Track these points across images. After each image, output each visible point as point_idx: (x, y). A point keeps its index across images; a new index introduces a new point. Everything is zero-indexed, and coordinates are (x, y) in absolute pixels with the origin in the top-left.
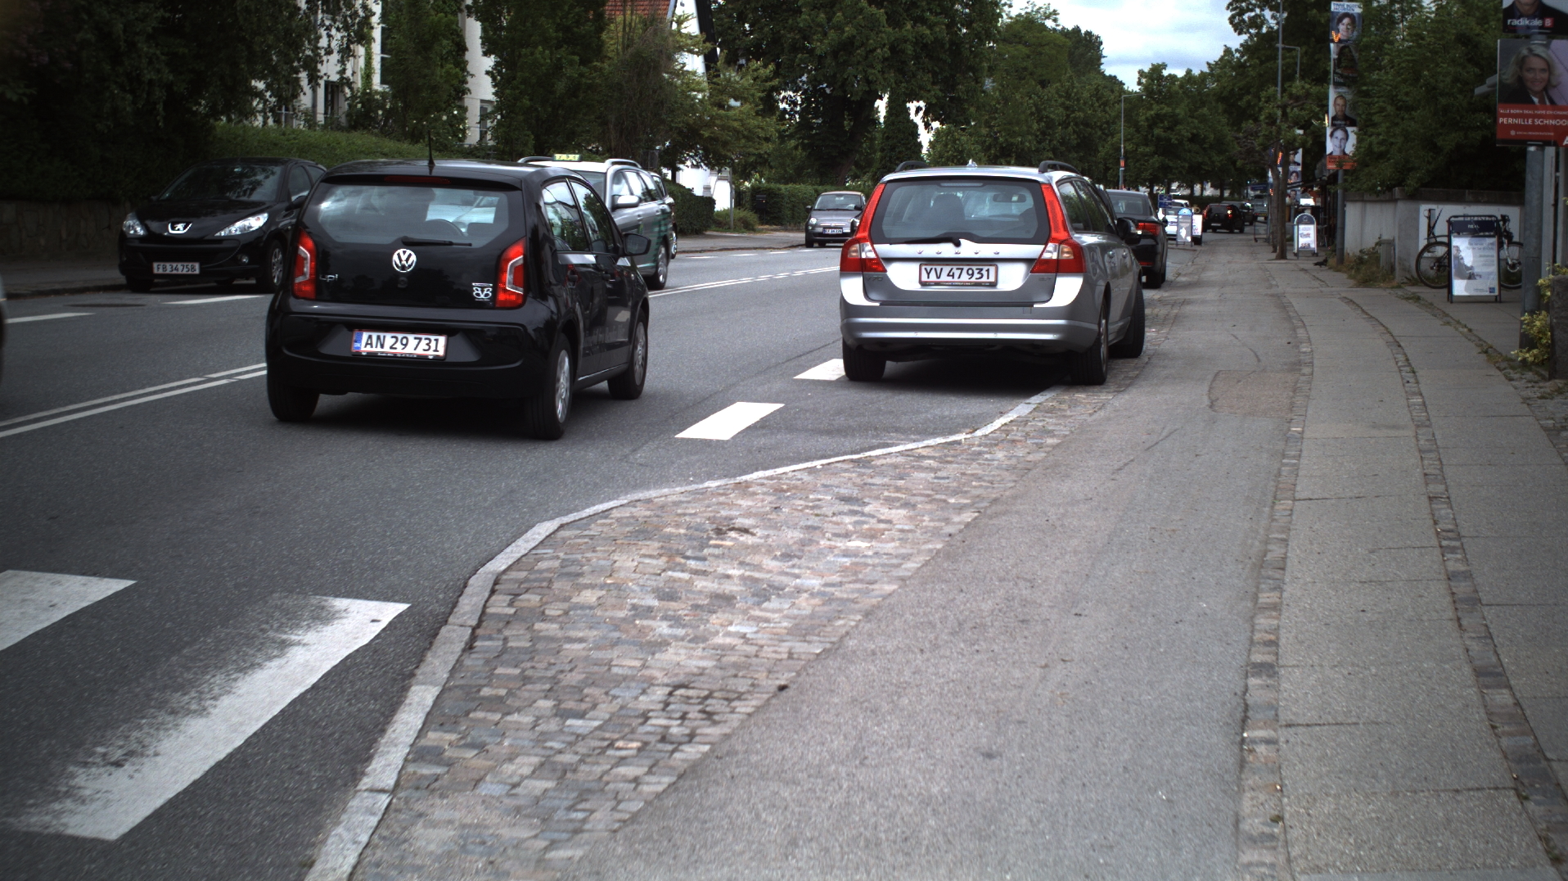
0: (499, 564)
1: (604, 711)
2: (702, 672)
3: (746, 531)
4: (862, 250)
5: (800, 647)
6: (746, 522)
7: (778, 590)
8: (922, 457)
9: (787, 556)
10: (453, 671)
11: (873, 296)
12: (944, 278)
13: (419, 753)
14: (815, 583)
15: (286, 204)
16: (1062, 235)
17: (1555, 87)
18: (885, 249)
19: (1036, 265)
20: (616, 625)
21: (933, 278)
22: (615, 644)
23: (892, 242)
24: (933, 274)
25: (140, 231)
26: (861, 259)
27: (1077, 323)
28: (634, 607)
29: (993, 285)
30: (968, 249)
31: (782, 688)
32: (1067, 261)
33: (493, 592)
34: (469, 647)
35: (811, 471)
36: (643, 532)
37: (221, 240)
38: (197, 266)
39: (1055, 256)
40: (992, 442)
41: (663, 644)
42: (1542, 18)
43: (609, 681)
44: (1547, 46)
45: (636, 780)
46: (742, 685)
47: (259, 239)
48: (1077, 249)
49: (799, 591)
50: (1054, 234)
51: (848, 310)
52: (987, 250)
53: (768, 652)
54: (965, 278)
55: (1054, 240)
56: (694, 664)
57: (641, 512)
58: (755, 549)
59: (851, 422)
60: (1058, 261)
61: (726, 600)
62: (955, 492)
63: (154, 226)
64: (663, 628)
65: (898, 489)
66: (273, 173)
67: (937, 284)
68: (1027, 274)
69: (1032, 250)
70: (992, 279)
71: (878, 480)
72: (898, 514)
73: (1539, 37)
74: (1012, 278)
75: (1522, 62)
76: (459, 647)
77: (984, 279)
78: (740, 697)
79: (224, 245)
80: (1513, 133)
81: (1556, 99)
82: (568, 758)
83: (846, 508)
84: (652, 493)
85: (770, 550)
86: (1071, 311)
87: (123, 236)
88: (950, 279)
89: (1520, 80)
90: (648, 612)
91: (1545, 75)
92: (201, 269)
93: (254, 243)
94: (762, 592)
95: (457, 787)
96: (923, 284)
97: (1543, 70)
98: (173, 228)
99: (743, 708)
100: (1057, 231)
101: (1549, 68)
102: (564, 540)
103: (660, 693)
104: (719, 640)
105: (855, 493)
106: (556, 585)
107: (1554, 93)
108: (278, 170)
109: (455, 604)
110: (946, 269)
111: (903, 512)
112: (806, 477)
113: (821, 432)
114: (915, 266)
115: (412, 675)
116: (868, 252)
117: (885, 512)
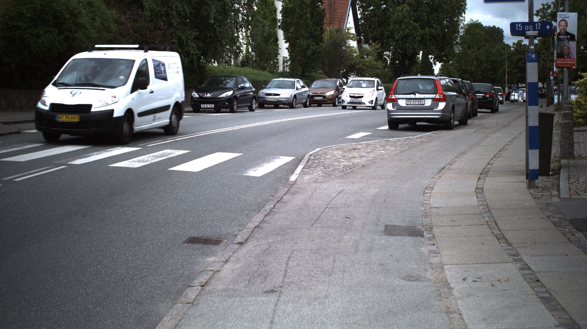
0: (311, 153)
1: (332, 168)
2: (349, 165)
3: (360, 149)
4: (392, 96)
5: (367, 162)
6: (360, 148)
7: (365, 157)
8: (401, 140)
9: (367, 153)
10: (305, 164)
11: (394, 108)
12: (412, 103)
13: (302, 171)
14: (373, 156)
15: (237, 88)
16: (441, 92)
17: (570, 53)
18: (397, 96)
19: (434, 100)
20: (334, 160)
21: (409, 103)
22: (334, 162)
23: (399, 94)
24: (409, 102)
25: (197, 96)
26: (392, 99)
27: (445, 114)
28: (337, 158)
29: (424, 104)
30: (418, 96)
31: (364, 166)
32: (442, 98)
33: (310, 156)
34: (308, 162)
35: (375, 142)
36: (338, 149)
37: (220, 98)
38: (213, 105)
39: (439, 97)
40: (417, 138)
41: (343, 162)
42: (567, 36)
43: (333, 166)
44: (568, 43)
45: (338, 174)
46: (356, 166)
47: (230, 98)
48: (444, 96)
49: (369, 157)
50: (438, 92)
51: (389, 111)
52: (422, 96)
53: (362, 163)
54: (417, 103)
55: (438, 94)
56: (348, 164)
57: (338, 147)
58: (361, 152)
59: (387, 136)
60: (439, 98)
61: (355, 157)
62: (406, 145)
63: (201, 94)
64: (343, 160)
65: (393, 145)
66: (233, 80)
67: (410, 104)
68: (432, 102)
69: (433, 96)
70: (423, 103)
71: (390, 143)
72: (392, 148)
73: (566, 41)
74: (428, 103)
75: (562, 47)
76: (306, 162)
77: (421, 103)
78: (356, 167)
79: (221, 99)
80: (560, 65)
81: (571, 57)
82: (327, 172)
83: (381, 147)
84: (340, 145)
85: (364, 152)
86: (443, 111)
87: (192, 97)
88: (413, 103)
89: (562, 52)
90: (340, 158)
91: (568, 51)
92: (214, 106)
93: (230, 99)
94: (362, 157)
95: (310, 174)
96: (407, 105)
97: (567, 49)
98: (207, 95)
99: (356, 168)
100: (439, 91)
101: (569, 49)
102: (323, 151)
103: (342, 167)
104: (353, 161)
105: (384, 145)
106: (322, 155)
107: (570, 55)
108: (234, 79)
109: (304, 158)
110: (412, 101)
111: (393, 148)
112: (374, 143)
113: (379, 137)
114: (405, 101)
115: (298, 165)
116: (393, 97)
117: (390, 148)
